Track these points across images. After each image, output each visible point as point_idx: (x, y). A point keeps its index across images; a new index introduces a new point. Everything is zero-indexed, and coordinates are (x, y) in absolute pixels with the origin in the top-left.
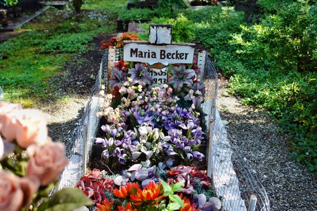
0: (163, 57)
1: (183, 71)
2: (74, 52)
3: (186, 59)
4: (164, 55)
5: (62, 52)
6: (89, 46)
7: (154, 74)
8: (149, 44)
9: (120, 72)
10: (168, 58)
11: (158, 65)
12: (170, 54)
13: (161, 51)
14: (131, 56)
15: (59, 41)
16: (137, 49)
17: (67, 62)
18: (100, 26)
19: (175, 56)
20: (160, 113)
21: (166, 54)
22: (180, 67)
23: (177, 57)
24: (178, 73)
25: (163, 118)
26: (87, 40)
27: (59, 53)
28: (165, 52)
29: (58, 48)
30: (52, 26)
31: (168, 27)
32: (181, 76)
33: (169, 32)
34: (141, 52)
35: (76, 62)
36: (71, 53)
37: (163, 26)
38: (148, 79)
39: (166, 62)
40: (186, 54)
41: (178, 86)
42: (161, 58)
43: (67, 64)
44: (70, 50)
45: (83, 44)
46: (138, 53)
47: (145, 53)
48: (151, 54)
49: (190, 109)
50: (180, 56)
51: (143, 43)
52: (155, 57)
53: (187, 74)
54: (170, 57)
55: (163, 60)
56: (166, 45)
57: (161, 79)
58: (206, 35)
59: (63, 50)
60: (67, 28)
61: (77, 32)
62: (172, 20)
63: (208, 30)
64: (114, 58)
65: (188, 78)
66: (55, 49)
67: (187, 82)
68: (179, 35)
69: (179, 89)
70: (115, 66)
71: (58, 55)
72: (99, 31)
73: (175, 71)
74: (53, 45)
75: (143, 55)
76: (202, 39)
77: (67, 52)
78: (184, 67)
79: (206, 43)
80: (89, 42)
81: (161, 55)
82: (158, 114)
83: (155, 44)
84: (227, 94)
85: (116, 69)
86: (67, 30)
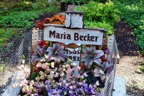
0: (76, 38)
1: (93, 51)
2: (21, 27)
3: (96, 41)
4: (77, 37)
5: (12, 27)
6: (35, 22)
7: (69, 52)
8: (65, 27)
9: (41, 50)
10: (81, 40)
11: (72, 46)
12: (83, 36)
13: (75, 34)
14: (50, 37)
15: (11, 18)
16: (54, 32)
17: (13, 35)
18: (48, 6)
19: (86, 38)
20: (68, 87)
21: (79, 37)
22: (91, 48)
23: (88, 39)
24: (89, 53)
25: (70, 92)
26: (34, 17)
27: (10, 27)
28: (78, 34)
29: (9, 23)
30: (11, 4)
31: (81, 14)
32: (92, 56)
33: (81, 18)
34: (58, 34)
35: (21, 35)
36: (19, 27)
37: (76, 13)
38: (63, 56)
39: (79, 43)
40: (97, 37)
41: (88, 64)
42: (75, 40)
43: (13, 37)
44: (18, 25)
45: (30, 21)
46: (56, 35)
47: (62, 35)
48: (66, 36)
49: (95, 86)
50: (91, 38)
51: (59, 27)
52: (70, 39)
53: (97, 54)
54: (83, 39)
55: (76, 41)
56: (79, 29)
57: (75, 57)
58: (133, 17)
59: (13, 25)
60: (22, 6)
61: (28, 10)
62: (102, 4)
63: (135, 13)
64: (37, 38)
65: (97, 57)
66: (7, 24)
67: (96, 61)
68: (106, 17)
69: (89, 67)
70: (38, 44)
71: (8, 29)
72: (46, 10)
73: (87, 51)
74: (6, 20)
75: (60, 37)
76: (129, 20)
77: (16, 27)
78: (95, 48)
79: (132, 24)
80: (36, 19)
81: (75, 37)
82: (66, 88)
83: (69, 28)
84: (139, 71)
85: (38, 47)
86: (22, 8)
